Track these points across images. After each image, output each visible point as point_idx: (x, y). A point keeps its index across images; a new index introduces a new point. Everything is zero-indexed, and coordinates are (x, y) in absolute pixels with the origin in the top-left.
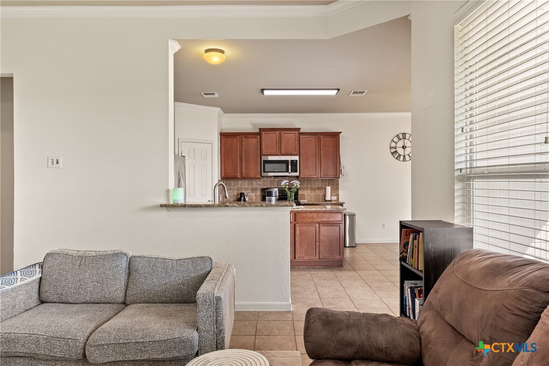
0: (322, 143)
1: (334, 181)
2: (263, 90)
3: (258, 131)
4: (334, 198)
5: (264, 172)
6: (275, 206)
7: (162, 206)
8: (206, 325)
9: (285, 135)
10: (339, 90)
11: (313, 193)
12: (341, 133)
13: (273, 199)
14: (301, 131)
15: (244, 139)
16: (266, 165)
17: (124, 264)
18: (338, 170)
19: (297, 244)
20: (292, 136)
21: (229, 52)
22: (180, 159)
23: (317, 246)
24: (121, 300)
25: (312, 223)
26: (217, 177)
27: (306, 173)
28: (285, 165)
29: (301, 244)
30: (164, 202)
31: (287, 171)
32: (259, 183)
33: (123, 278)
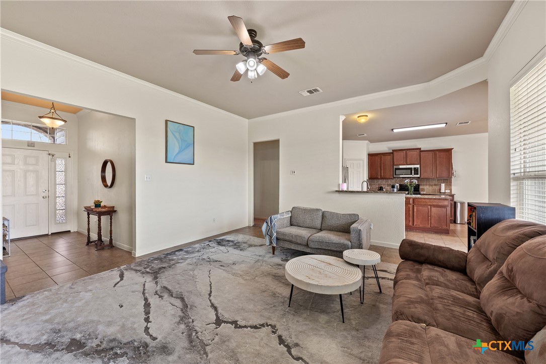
0: (437, 156)
1: (448, 181)
2: (392, 130)
3: (392, 151)
4: (448, 191)
5: (395, 175)
6: (396, 193)
7: (336, 191)
8: (355, 240)
9: (409, 153)
10: (447, 123)
11: (431, 188)
12: (453, 149)
13: (395, 190)
14: (422, 149)
15: (382, 157)
16: (397, 171)
17: (321, 214)
18: (450, 173)
19: (415, 217)
20: (415, 153)
21: (370, 116)
22: (345, 169)
23: (429, 220)
24: (319, 228)
25: (426, 205)
26: (366, 177)
27: (425, 175)
28: (410, 171)
29: (417, 217)
30: (337, 189)
31: (411, 174)
32: (391, 181)
33: (320, 219)
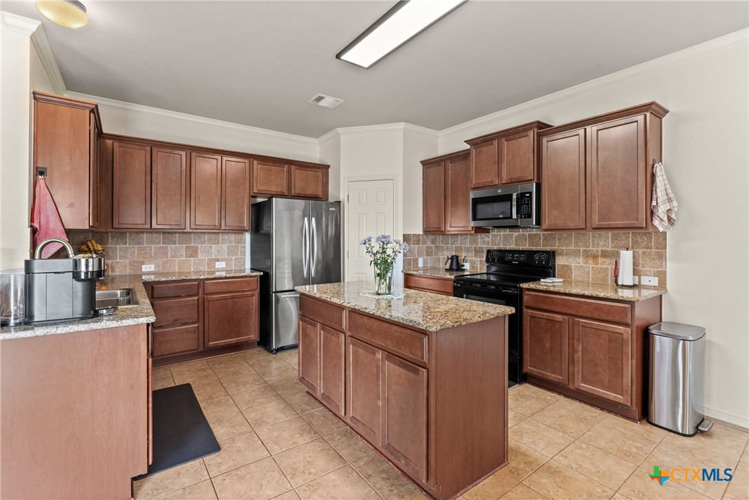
4: (651, 282)
5: (474, 219)
9: (509, 144)
11: (591, 266)
16: (478, 206)
18: (642, 209)
20: (524, 142)
27: (555, 219)
31: (511, 216)
32: (487, 239)
